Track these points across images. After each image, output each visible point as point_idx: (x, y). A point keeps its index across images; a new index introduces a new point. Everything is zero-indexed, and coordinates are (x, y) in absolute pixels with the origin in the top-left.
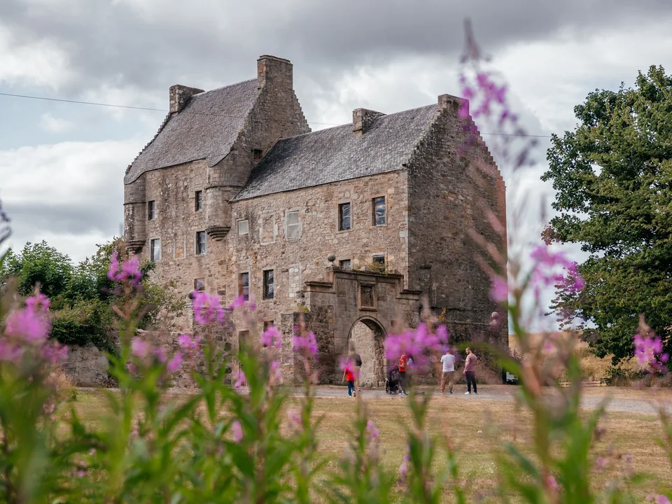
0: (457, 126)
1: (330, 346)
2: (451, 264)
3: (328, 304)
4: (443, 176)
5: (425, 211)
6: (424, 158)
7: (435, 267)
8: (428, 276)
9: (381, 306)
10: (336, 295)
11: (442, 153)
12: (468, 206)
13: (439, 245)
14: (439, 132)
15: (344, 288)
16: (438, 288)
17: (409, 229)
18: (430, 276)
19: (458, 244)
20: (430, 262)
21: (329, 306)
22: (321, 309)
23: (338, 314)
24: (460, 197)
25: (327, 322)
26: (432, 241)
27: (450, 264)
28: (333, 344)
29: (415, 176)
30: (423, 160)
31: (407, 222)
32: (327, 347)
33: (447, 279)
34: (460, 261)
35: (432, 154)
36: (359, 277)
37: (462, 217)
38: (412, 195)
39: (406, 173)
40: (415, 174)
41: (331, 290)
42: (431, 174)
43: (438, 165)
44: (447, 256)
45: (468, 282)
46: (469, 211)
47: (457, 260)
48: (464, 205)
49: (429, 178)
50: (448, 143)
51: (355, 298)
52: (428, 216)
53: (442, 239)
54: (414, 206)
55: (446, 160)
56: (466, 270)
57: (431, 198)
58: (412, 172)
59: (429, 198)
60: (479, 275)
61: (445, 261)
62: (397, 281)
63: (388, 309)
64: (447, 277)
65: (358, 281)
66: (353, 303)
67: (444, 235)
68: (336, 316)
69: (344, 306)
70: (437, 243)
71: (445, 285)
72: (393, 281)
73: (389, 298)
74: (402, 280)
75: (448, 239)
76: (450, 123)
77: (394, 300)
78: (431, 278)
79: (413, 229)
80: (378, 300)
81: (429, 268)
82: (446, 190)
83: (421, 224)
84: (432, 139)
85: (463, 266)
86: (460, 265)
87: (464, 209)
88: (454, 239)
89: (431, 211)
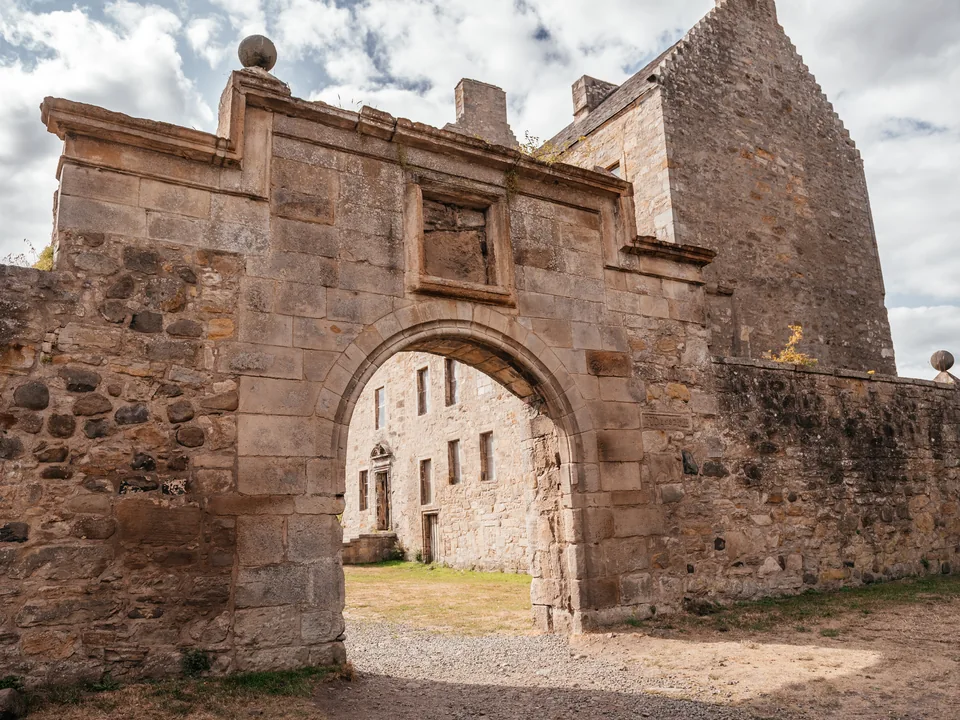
0: (757, 33)
1: (202, 458)
2: (776, 287)
3: (201, 243)
4: (740, 115)
5: (708, 176)
6: (695, 73)
7: (742, 291)
8: (729, 312)
9: (534, 287)
10: (265, 211)
11: (733, 74)
12: (799, 181)
13: (745, 248)
14: (723, 36)
15: (327, 188)
16: (754, 337)
17: (675, 207)
18: (734, 311)
19: (786, 250)
20: (730, 281)
21: (210, 256)
22: (144, 260)
23: (272, 300)
24: (780, 161)
25: (187, 331)
26: (731, 237)
27: (773, 289)
28: (228, 446)
29: (680, 104)
30: (693, 77)
31: (668, 193)
32: (179, 466)
33: (770, 319)
34: (795, 284)
35: (711, 70)
36: (416, 157)
37: (789, 198)
38: (673, 138)
39: (658, 93)
40: (678, 98)
41: (231, 180)
42: (715, 106)
43: (725, 92)
44: (766, 272)
45: (815, 327)
46: (801, 191)
47: (788, 282)
48: (790, 176)
49: (708, 112)
50: (743, 59)
51: (390, 237)
52: (716, 186)
53: (752, 235)
54: (681, 161)
55: (742, 87)
56: (810, 304)
57: (719, 151)
58: (672, 93)
59: (716, 151)
60: (836, 316)
61: (763, 282)
62: (606, 207)
63: (569, 301)
64: (770, 314)
65: (406, 167)
66: (380, 259)
67: (755, 228)
68: (257, 307)
69: (315, 262)
70: (740, 243)
71: (769, 332)
72: (591, 202)
73: (572, 263)
74: (624, 200)
75: (764, 239)
76: (742, 26)
77: (600, 272)
78: (734, 317)
79: (684, 208)
80: (520, 259)
81: (729, 294)
82: (750, 142)
83: (702, 199)
84: (709, 42)
85: (801, 295)
86: (796, 291)
87: (791, 185)
88: (778, 240)
89: (722, 177)
